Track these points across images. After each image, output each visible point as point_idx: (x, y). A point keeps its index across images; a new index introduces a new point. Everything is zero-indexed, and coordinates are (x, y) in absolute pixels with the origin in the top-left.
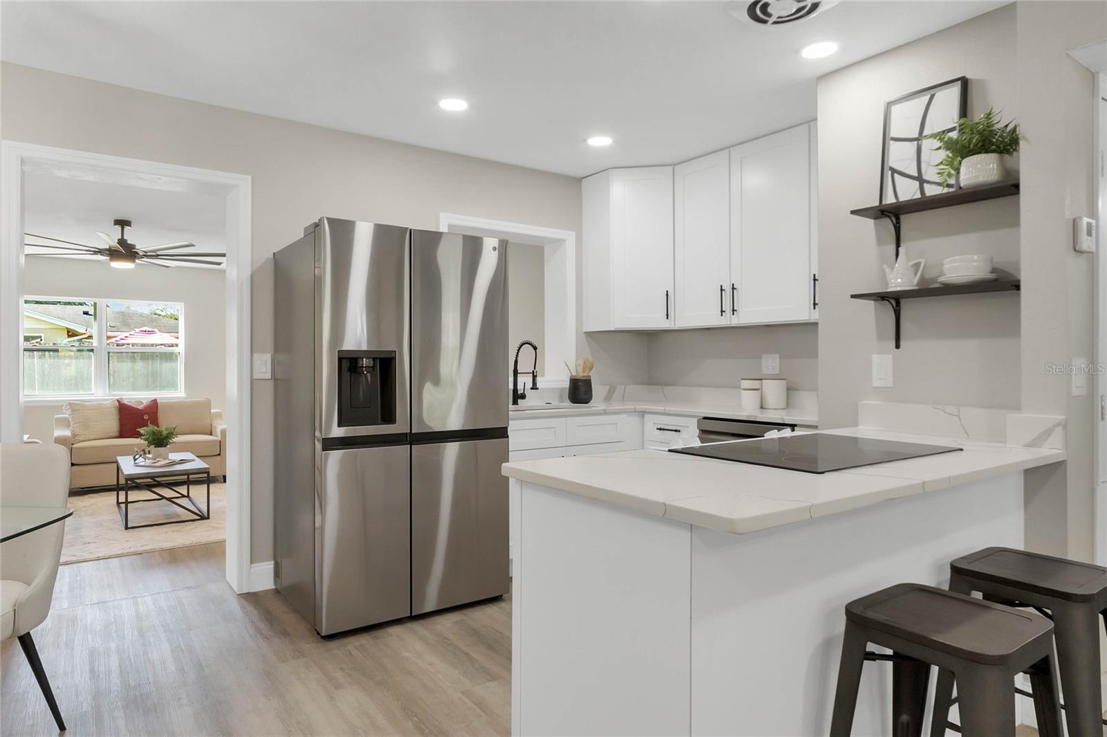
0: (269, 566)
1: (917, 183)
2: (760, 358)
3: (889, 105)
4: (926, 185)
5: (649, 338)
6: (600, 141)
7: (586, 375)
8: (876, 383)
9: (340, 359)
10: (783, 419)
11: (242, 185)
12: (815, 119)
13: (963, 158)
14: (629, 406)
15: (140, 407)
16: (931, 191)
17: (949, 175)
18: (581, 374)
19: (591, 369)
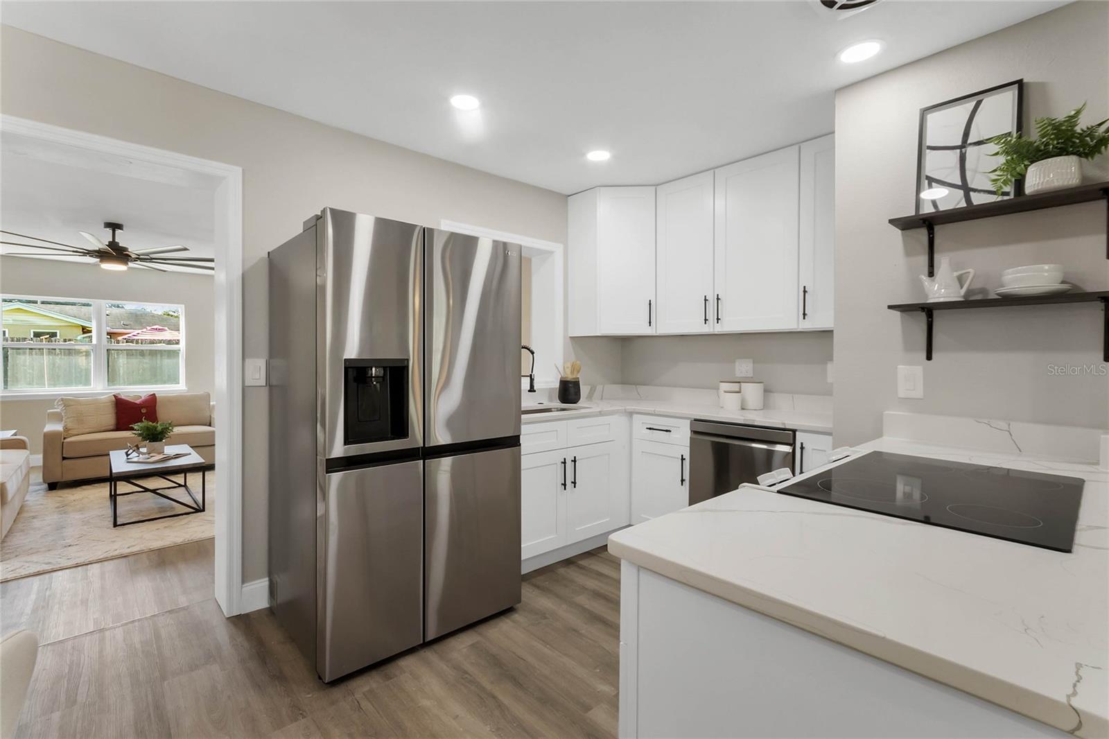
0: (263, 583)
1: (961, 192)
2: (734, 362)
3: (925, 112)
4: (971, 193)
5: (624, 342)
6: (599, 156)
7: (574, 377)
8: (902, 394)
9: (346, 369)
10: (784, 424)
11: (232, 176)
12: (833, 132)
13: (1032, 162)
14: (618, 406)
15: (138, 402)
16: (978, 199)
17: (1005, 183)
18: (570, 377)
19: (578, 371)
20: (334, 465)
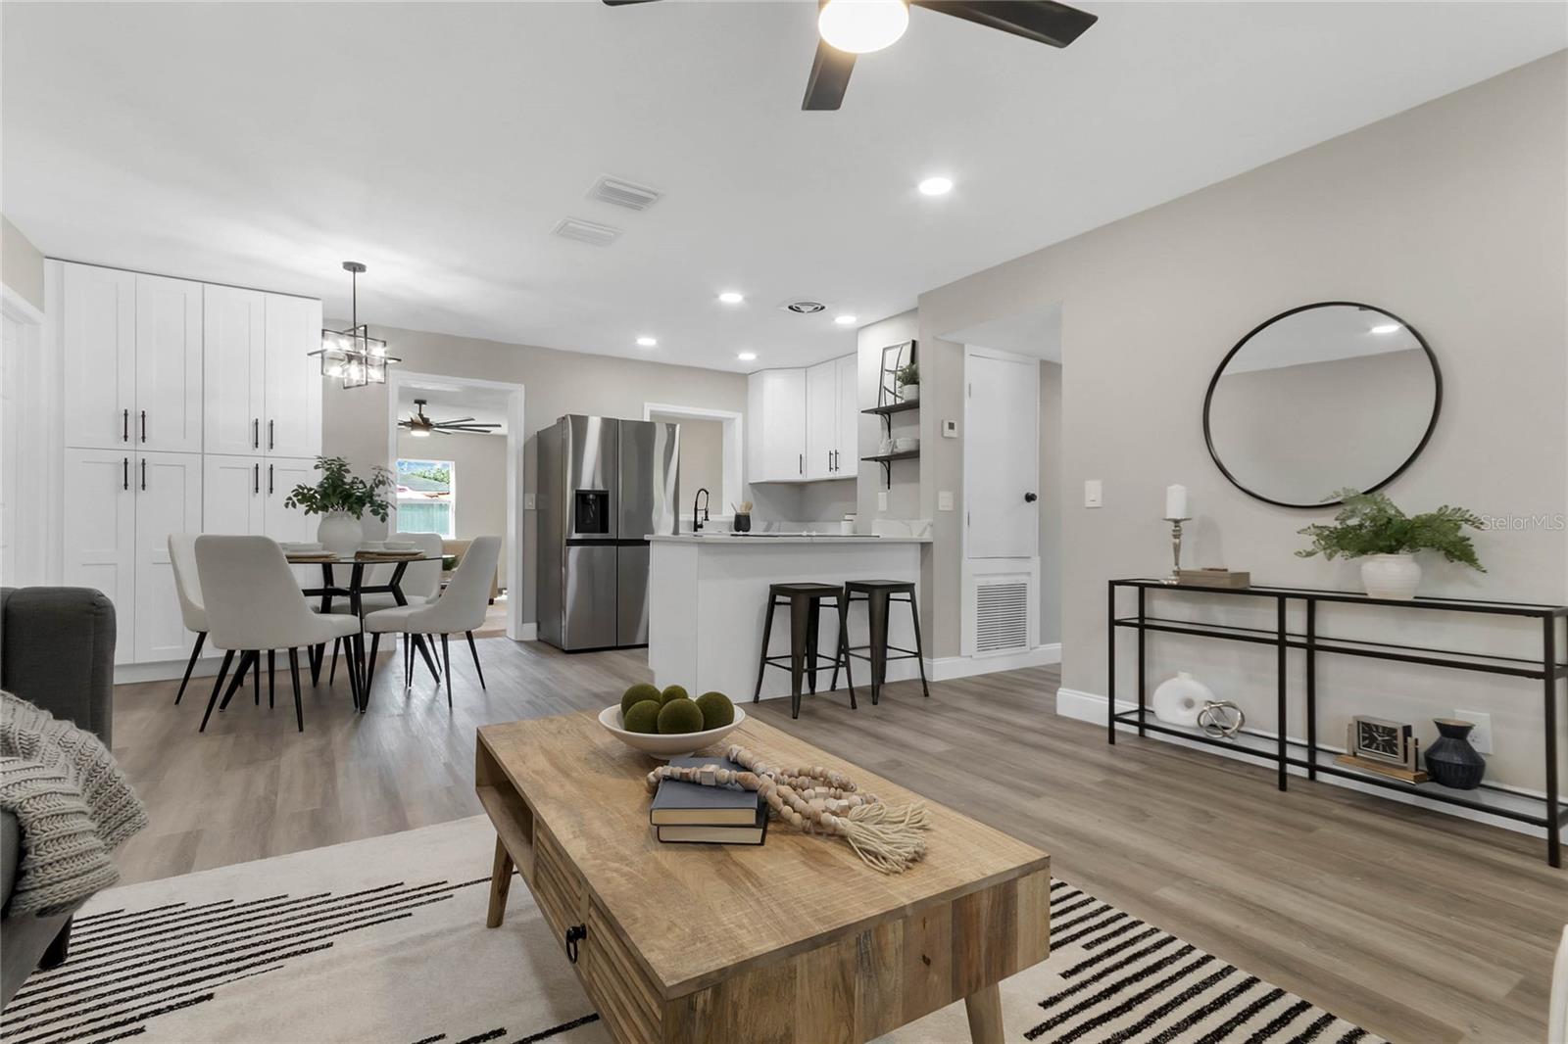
0: (534, 626)
1: (893, 396)
3: (886, 350)
4: (896, 398)
5: (800, 487)
6: (747, 356)
8: (880, 509)
9: (577, 495)
11: (518, 391)
12: (857, 351)
16: (898, 401)
17: (902, 394)
18: (744, 511)
19: (750, 509)
20: (572, 543)
